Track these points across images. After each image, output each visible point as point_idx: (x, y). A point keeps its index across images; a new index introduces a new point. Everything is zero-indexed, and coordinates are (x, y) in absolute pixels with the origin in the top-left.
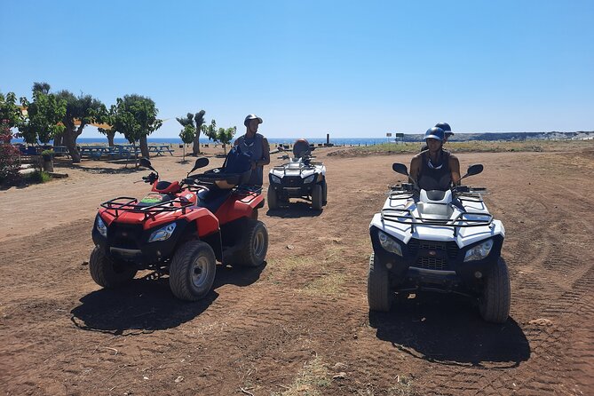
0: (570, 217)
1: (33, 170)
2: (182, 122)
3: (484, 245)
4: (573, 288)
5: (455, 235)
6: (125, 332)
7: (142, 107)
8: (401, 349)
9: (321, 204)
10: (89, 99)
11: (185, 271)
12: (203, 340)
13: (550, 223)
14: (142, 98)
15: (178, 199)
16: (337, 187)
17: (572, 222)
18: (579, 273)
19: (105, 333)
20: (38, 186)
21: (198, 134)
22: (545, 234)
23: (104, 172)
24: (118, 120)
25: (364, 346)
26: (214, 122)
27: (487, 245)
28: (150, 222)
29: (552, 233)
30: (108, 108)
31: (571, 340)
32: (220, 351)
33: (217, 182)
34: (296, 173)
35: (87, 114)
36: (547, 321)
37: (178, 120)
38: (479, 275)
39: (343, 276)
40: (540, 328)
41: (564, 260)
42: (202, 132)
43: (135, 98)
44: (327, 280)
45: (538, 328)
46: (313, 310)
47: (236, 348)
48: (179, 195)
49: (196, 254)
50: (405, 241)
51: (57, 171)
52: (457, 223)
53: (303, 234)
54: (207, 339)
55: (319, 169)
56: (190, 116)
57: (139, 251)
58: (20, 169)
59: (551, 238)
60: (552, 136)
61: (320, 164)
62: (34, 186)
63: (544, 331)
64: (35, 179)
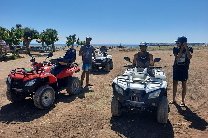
0: (205, 77)
1: (12, 55)
2: (68, 38)
3: (157, 92)
4: (199, 108)
5: (145, 87)
6: (11, 123)
7: (51, 33)
8: (118, 135)
9: (109, 69)
10: (33, 30)
11: (39, 98)
12: (40, 127)
13: (196, 79)
14: (53, 30)
15: (40, 69)
16: (118, 63)
17: (205, 79)
18: (203, 101)
19: (3, 122)
20: (12, 61)
21: (73, 43)
22: (193, 84)
23: (37, 56)
24: (43, 37)
25: (104, 133)
26: (79, 38)
27: (158, 92)
28: (26, 78)
29: (196, 83)
30: (40, 33)
31: (192, 134)
32: (44, 133)
33: (60, 62)
34: (100, 58)
35: (32, 35)
36: (184, 123)
37: (66, 38)
38: (154, 104)
39: (107, 100)
40: (181, 127)
41: (198, 95)
42: (74, 42)
43: (50, 30)
44: (100, 101)
45: (180, 127)
46: (89, 114)
47: (52, 131)
48: (42, 67)
49: (45, 91)
50: (125, 89)
51: (21, 55)
52: (146, 83)
53: (98, 82)
54: (41, 127)
55: (108, 57)
56: (70, 36)
57: (21, 90)
58: (7, 55)
59: (195, 85)
60: (205, 44)
61: (110, 55)
62: (11, 61)
63: (182, 128)
64: (12, 58)
